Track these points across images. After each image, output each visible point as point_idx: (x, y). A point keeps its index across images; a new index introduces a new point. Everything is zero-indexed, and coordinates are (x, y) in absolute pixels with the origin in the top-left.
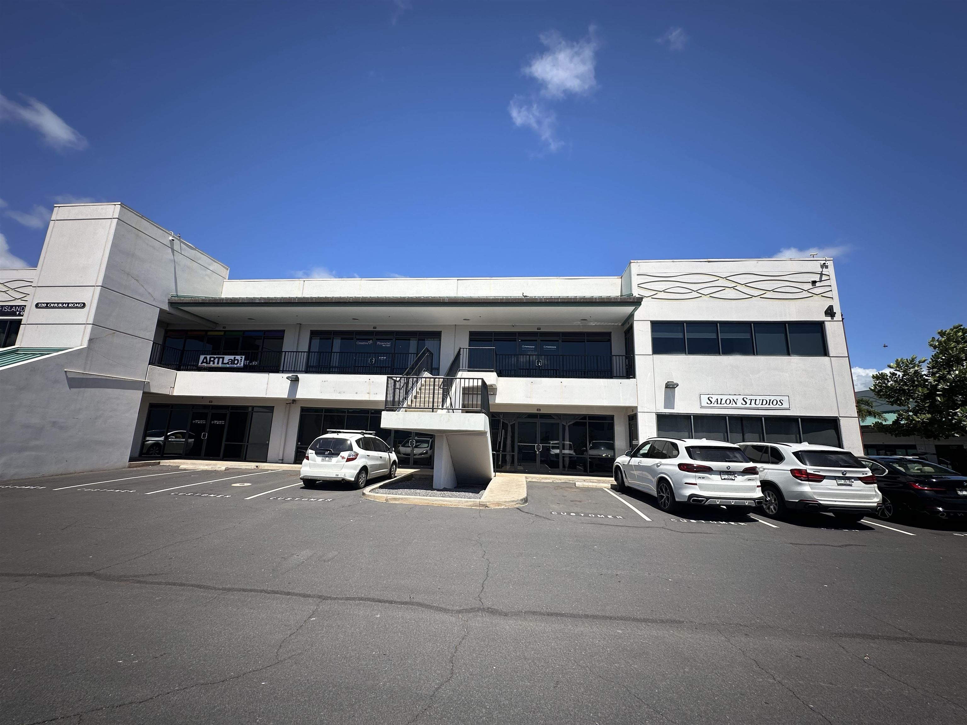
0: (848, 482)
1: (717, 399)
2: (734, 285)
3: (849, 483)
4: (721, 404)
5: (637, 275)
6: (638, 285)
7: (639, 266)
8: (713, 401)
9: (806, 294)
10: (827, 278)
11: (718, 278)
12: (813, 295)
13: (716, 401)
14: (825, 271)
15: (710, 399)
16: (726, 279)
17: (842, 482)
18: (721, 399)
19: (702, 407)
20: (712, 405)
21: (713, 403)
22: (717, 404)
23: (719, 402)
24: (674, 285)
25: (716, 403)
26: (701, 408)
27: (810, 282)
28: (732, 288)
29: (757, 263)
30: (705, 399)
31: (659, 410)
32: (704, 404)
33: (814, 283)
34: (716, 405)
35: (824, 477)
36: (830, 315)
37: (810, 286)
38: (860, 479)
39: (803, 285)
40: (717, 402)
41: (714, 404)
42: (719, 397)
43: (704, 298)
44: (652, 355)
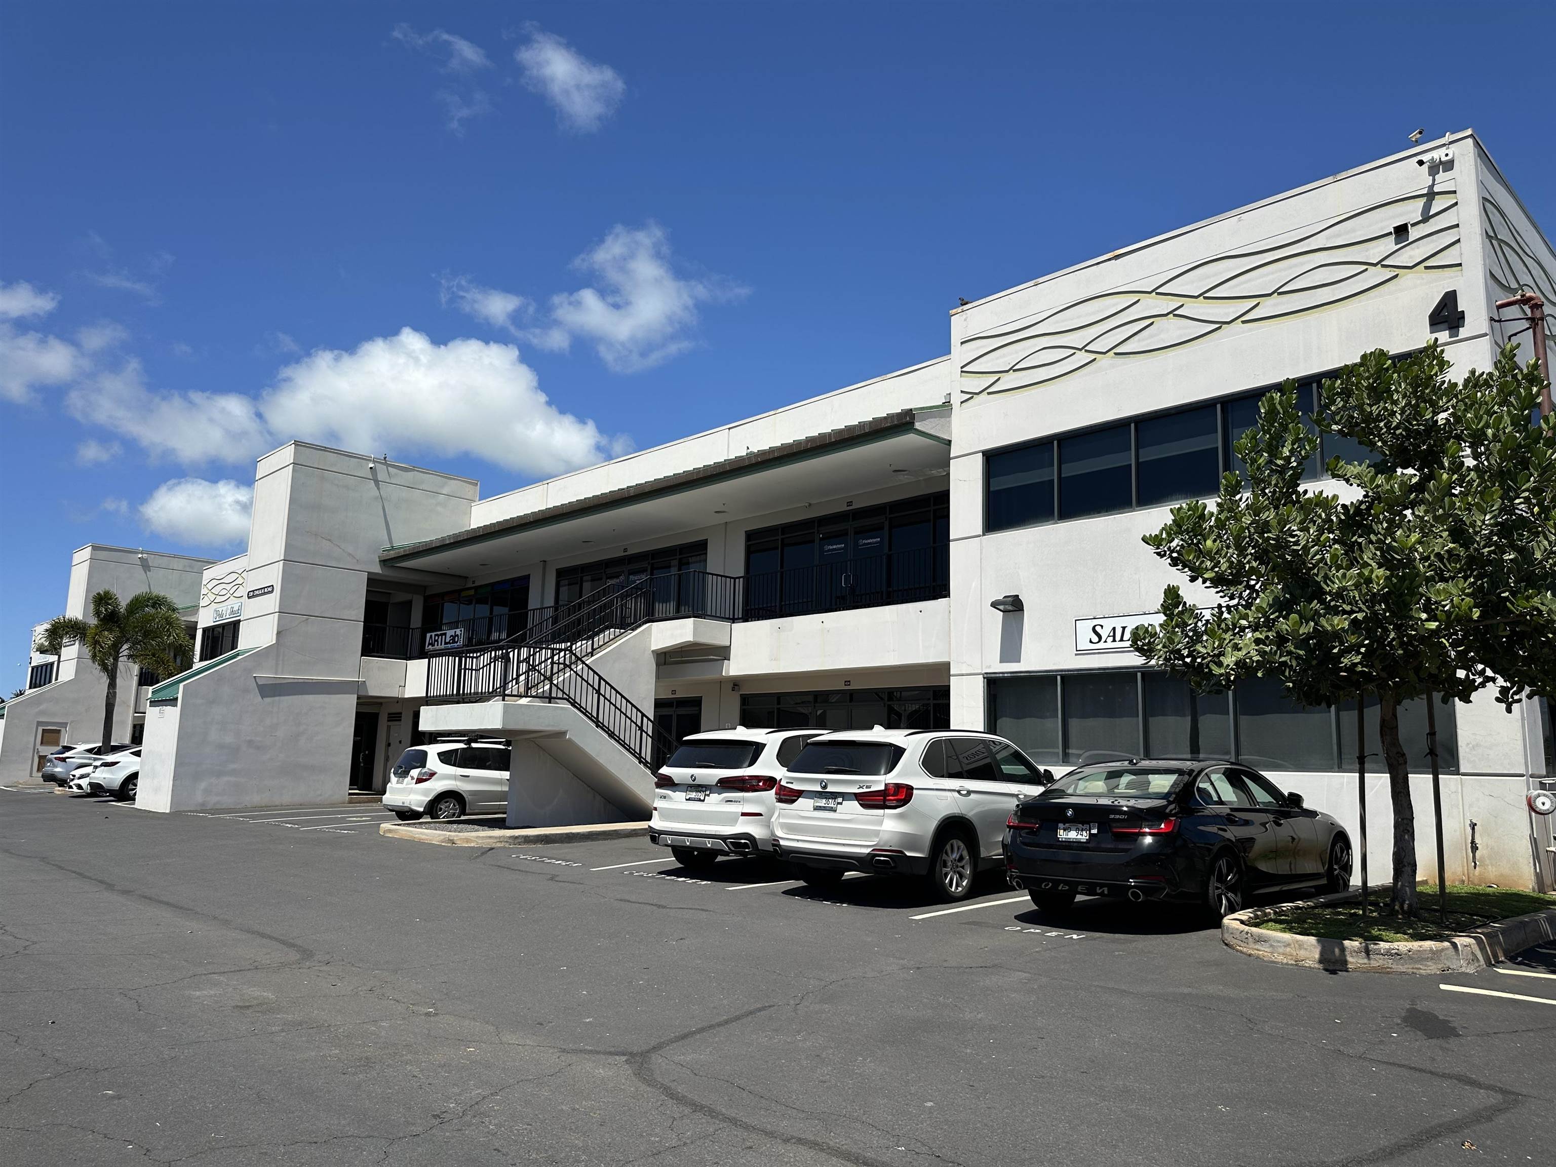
0: (831, 803)
1: (1114, 629)
2: (1174, 303)
3: (832, 806)
4: (1122, 640)
5: (962, 343)
6: (962, 367)
7: (965, 320)
8: (1104, 633)
9: (1377, 275)
10: (1449, 201)
11: (1134, 298)
12: (1397, 271)
13: (1112, 634)
14: (1443, 181)
15: (1098, 629)
16: (1157, 294)
17: (822, 803)
18: (1124, 628)
19: (1080, 653)
20: (1101, 645)
21: (1103, 640)
22: (1114, 640)
23: (1118, 637)
24: (1035, 345)
25: (1111, 639)
26: (1076, 655)
27: (1390, 233)
28: (1171, 315)
29: (1240, 220)
30: (1085, 629)
31: (990, 667)
32: (1084, 645)
33: (1401, 231)
34: (1110, 644)
35: (799, 794)
36: (1446, 325)
37: (1390, 244)
38: (857, 797)
39: (1367, 250)
40: (1114, 636)
41: (1105, 642)
42: (1118, 623)
43: (1103, 361)
44: (984, 535)
